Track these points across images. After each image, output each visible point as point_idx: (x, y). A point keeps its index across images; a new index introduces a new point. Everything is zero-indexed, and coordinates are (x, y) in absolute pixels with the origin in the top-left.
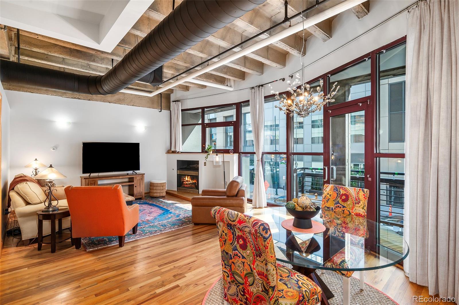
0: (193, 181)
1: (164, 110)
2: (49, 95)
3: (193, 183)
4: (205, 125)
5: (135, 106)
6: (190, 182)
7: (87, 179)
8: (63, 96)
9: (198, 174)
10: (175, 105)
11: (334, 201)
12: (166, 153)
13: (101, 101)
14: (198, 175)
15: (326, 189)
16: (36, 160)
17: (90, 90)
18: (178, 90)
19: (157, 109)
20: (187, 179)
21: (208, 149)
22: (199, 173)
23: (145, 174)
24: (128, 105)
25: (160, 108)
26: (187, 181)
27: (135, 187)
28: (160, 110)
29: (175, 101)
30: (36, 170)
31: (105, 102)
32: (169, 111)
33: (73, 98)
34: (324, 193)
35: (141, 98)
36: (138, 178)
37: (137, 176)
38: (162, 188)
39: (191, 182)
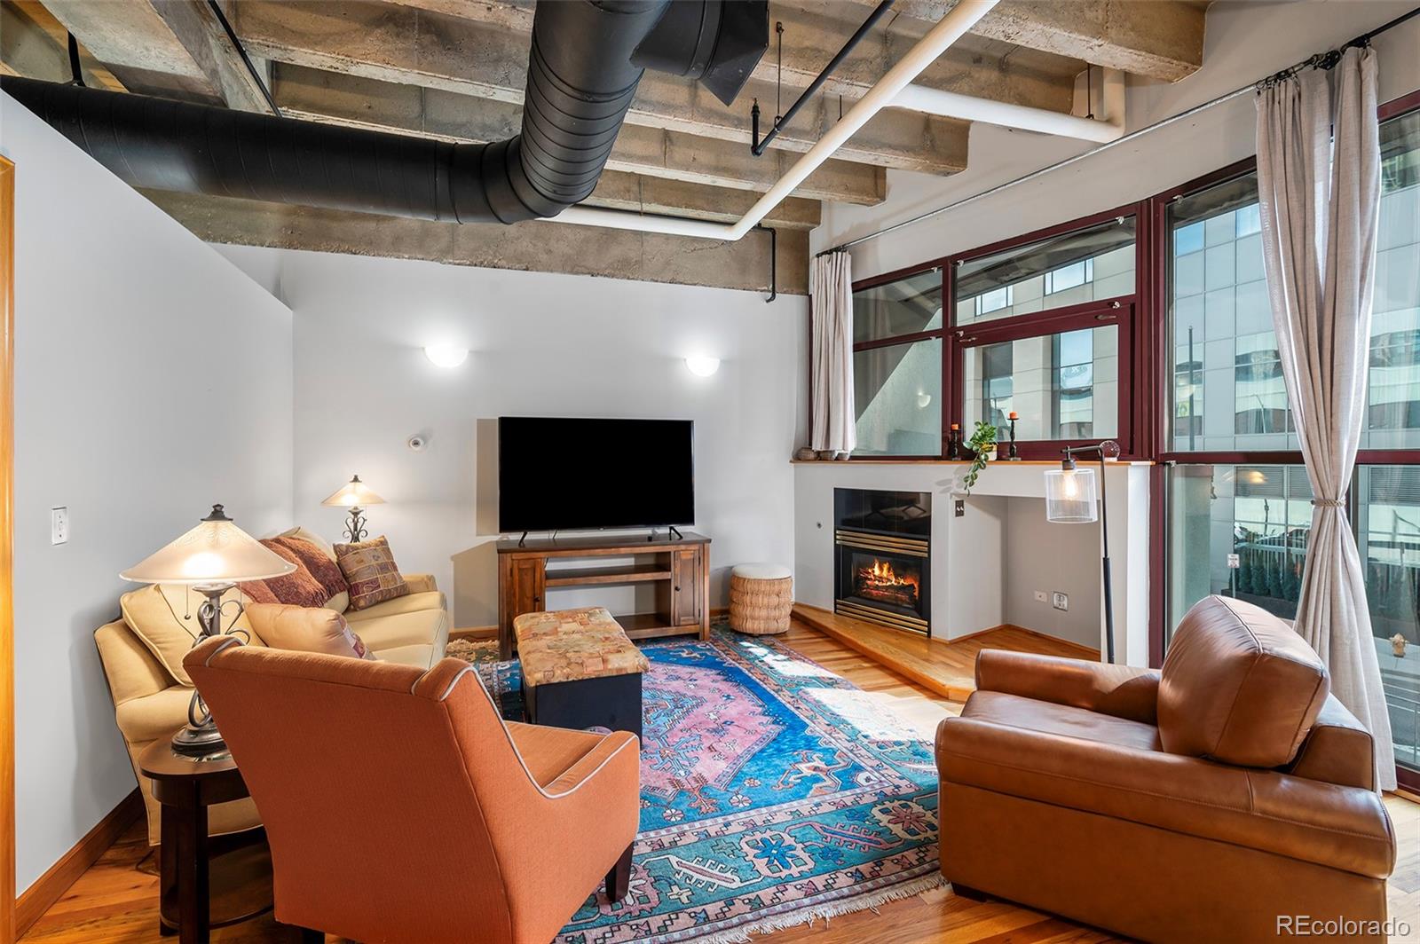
0: (902, 581)
1: (785, 293)
2: (403, 258)
3: (903, 588)
4: (961, 333)
5: (681, 283)
6: (889, 583)
7: (509, 555)
8: (445, 260)
9: (929, 552)
10: (829, 266)
12: (791, 462)
13: (564, 271)
14: (926, 555)
16: (356, 479)
17: (492, 200)
18: (841, 200)
19: (758, 292)
20: (877, 571)
21: (978, 440)
22: (929, 547)
23: (710, 541)
24: (657, 281)
25: (771, 286)
26: (880, 579)
27: (677, 589)
28: (770, 295)
29: (829, 252)
30: (356, 514)
31: (577, 273)
32: (802, 299)
33: (476, 265)
35: (700, 251)
36: (686, 556)
37: (683, 547)
38: (774, 600)
39: (893, 582)
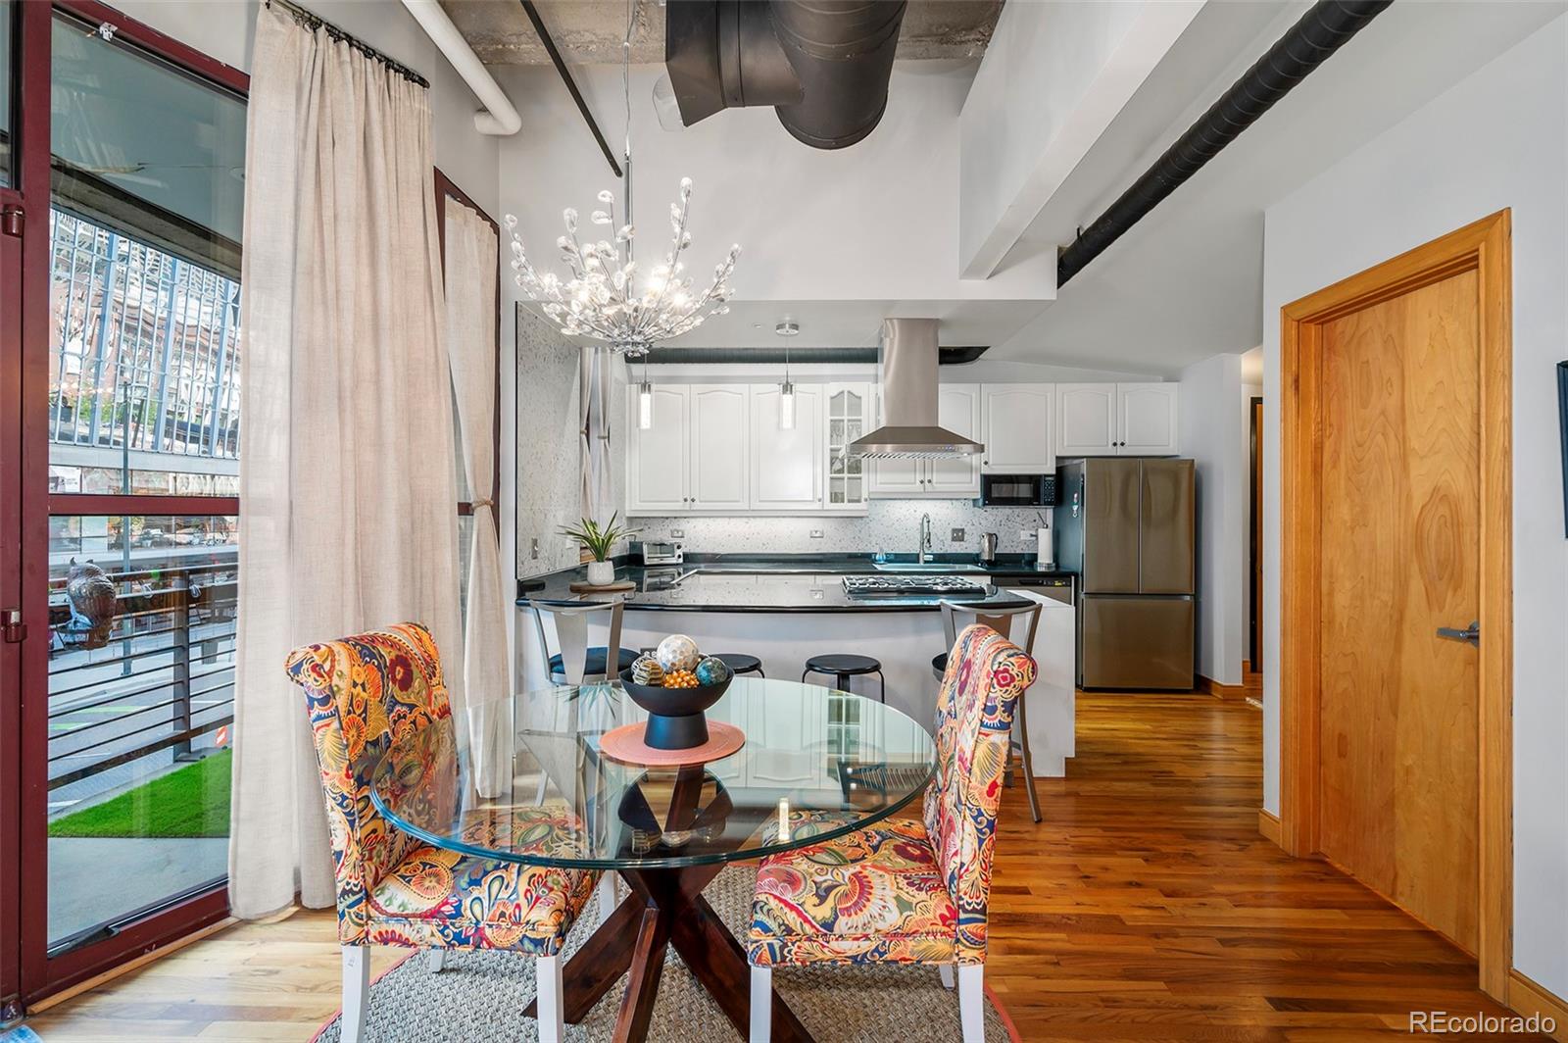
11: (381, 701)
15: (337, 668)
34: (339, 689)
